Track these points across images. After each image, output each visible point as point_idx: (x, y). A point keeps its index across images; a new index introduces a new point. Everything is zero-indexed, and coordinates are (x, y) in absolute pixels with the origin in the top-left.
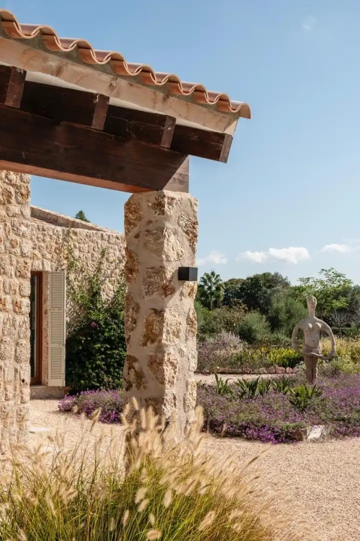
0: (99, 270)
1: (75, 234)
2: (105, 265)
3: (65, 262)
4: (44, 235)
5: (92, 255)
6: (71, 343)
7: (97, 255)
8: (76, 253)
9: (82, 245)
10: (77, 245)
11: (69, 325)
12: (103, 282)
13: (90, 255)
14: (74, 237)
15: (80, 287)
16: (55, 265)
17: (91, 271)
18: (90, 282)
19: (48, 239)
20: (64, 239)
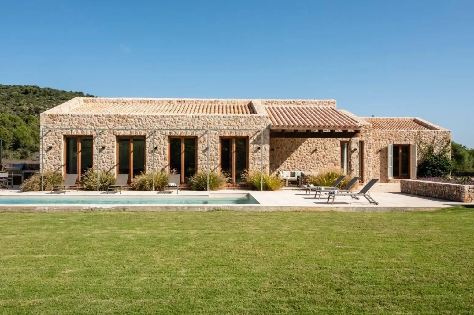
0: (433, 143)
1: (422, 132)
2: (436, 141)
3: (418, 141)
4: (410, 133)
5: (430, 138)
6: (419, 167)
7: (432, 138)
8: (423, 138)
9: (425, 136)
10: (423, 136)
11: (418, 161)
12: (435, 147)
13: (429, 138)
14: (422, 133)
15: (424, 149)
16: (414, 142)
17: (429, 144)
18: (429, 147)
19: (411, 134)
20: (418, 134)
